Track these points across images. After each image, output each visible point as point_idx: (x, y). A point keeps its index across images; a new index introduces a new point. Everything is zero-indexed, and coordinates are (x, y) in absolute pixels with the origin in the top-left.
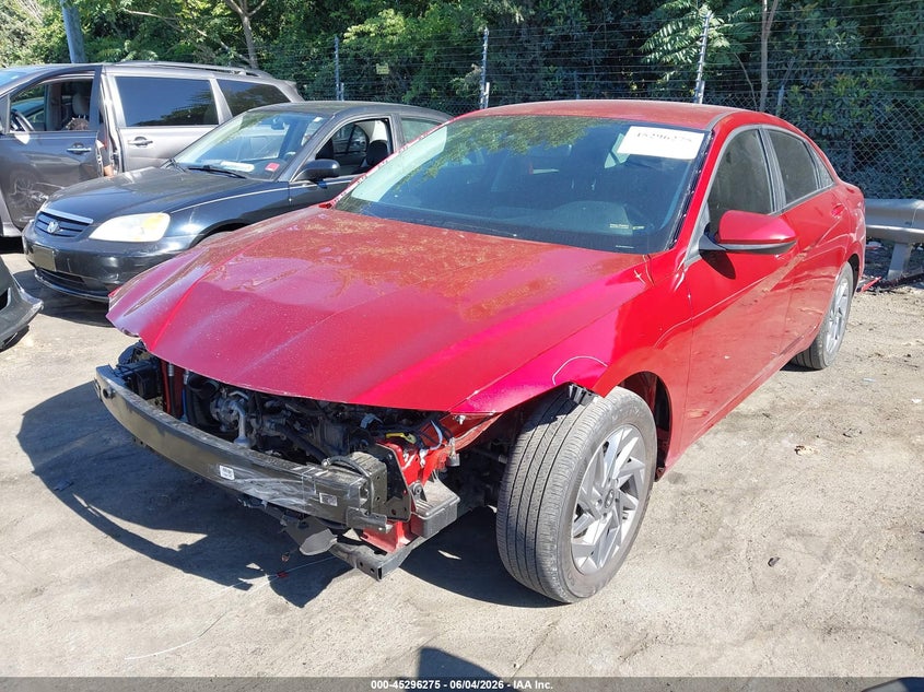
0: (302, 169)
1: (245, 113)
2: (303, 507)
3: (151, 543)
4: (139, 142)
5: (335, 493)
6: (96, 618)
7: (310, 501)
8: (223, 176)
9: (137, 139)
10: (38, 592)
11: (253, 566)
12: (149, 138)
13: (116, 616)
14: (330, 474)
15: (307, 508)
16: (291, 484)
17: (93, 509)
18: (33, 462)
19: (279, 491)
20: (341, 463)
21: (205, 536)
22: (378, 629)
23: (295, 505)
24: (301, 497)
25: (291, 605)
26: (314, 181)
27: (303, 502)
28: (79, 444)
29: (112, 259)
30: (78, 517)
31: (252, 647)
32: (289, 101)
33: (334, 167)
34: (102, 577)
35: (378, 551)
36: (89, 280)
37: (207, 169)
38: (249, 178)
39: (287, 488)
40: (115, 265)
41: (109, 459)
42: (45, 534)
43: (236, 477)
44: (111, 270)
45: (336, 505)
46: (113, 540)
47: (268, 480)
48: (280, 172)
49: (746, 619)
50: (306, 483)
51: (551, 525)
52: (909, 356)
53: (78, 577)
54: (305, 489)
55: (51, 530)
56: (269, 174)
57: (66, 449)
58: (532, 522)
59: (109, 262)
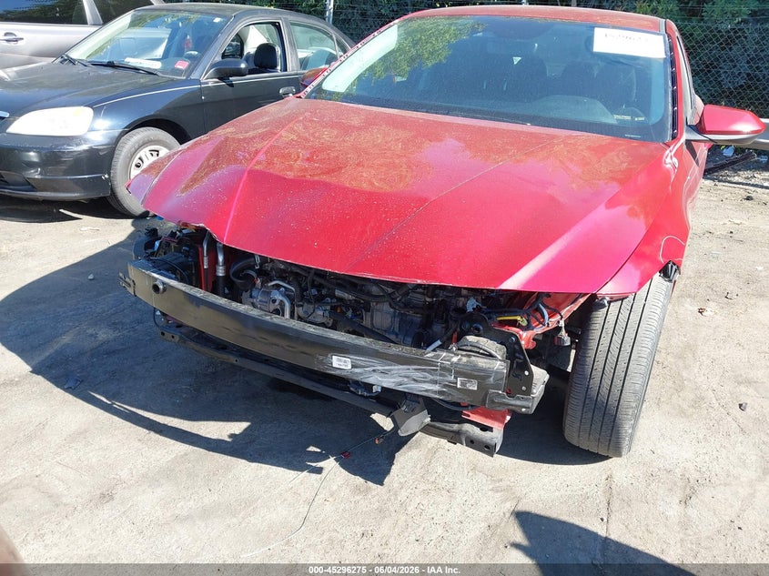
0: (212, 67)
1: (132, 12)
2: (435, 392)
3: (198, 435)
4: (7, 38)
5: (475, 377)
6: (187, 518)
7: (445, 386)
8: (132, 72)
9: (6, 34)
10: (106, 497)
11: (312, 449)
12: (19, 35)
13: (206, 513)
14: (465, 359)
15: (440, 393)
16: (424, 370)
17: (117, 405)
18: (27, 362)
19: (407, 377)
20: (464, 348)
21: (248, 424)
22: (465, 498)
23: (427, 391)
24: (435, 382)
25: (370, 484)
26: (221, 79)
27: (437, 388)
28: (66, 339)
29: (32, 154)
30: (107, 415)
31: (359, 530)
32: (152, 4)
33: (243, 66)
34: (168, 473)
35: (485, 428)
36: (9, 175)
37: (111, 65)
38: (160, 74)
39: (418, 375)
40: (36, 160)
41: (107, 354)
42: (82, 434)
43: (353, 367)
44: (31, 165)
45: (476, 389)
46: (158, 436)
47: (396, 367)
48: (190, 70)
49: (754, 458)
50: (443, 368)
51: (635, 393)
52: (731, 232)
53: (144, 476)
54: (441, 375)
55: (86, 431)
56: (179, 72)
57: (56, 347)
58: (616, 391)
59: (29, 156)
